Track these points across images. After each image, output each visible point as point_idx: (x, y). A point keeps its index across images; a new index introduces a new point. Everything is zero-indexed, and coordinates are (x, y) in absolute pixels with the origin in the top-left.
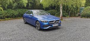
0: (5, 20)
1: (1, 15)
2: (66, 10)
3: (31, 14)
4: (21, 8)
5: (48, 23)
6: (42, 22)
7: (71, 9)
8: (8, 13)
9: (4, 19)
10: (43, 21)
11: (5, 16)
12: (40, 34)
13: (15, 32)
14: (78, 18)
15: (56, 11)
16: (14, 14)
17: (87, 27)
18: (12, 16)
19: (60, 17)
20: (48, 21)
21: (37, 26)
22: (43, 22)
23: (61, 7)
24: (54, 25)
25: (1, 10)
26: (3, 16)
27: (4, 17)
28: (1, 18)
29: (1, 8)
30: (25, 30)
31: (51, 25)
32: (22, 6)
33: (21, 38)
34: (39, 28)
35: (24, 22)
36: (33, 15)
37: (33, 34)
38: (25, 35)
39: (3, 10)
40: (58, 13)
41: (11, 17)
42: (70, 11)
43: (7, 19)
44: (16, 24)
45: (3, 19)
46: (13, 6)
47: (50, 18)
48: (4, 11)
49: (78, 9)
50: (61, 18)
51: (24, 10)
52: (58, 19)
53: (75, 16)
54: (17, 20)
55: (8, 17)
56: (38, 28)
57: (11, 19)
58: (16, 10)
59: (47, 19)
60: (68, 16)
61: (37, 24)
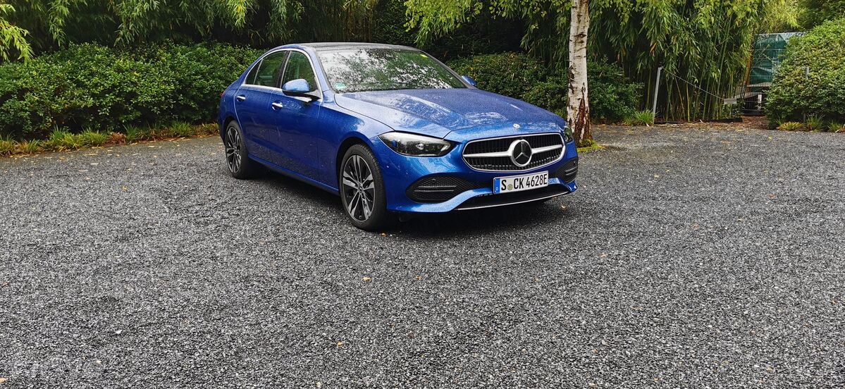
0: (50, 149)
1: (8, 95)
2: (622, 54)
3: (298, 84)
4: (198, 39)
5: (457, 160)
6: (397, 146)
7: (677, 50)
8: (80, 84)
9: (44, 135)
10: (404, 139)
11: (54, 113)
12: (378, 261)
13: (144, 244)
14: (740, 128)
15: (533, 66)
16: (133, 95)
17: (818, 206)
18: (116, 109)
19: (572, 115)
20: (453, 136)
21: (351, 191)
22: (412, 149)
23: (579, 25)
24: (510, 181)
25: (14, 53)
26: (34, 114)
27: (35, 118)
28: (15, 130)
29: (12, 32)
30: (242, 230)
31: (487, 181)
32: (210, 15)
33: (209, 292)
34: (367, 211)
35: (231, 159)
36: (313, 87)
37: (319, 261)
38: (243, 271)
39: (25, 49)
40: (549, 84)
41: (102, 125)
42: (661, 60)
43: (69, 137)
44: (159, 182)
45: (30, 136)
46: (124, 13)
47: (474, 118)
48: (42, 66)
49: (735, 44)
50: (579, 126)
51: (226, 55)
52: (551, 128)
53: (708, 114)
54: (161, 145)
55: (75, 120)
56: (360, 212)
57: (107, 143)
58: (151, 57)
59: (443, 122)
60: (638, 115)
61: (351, 168)
